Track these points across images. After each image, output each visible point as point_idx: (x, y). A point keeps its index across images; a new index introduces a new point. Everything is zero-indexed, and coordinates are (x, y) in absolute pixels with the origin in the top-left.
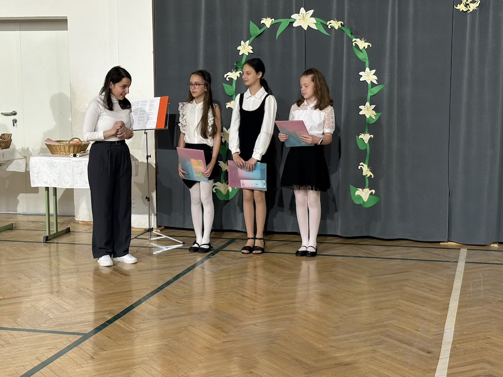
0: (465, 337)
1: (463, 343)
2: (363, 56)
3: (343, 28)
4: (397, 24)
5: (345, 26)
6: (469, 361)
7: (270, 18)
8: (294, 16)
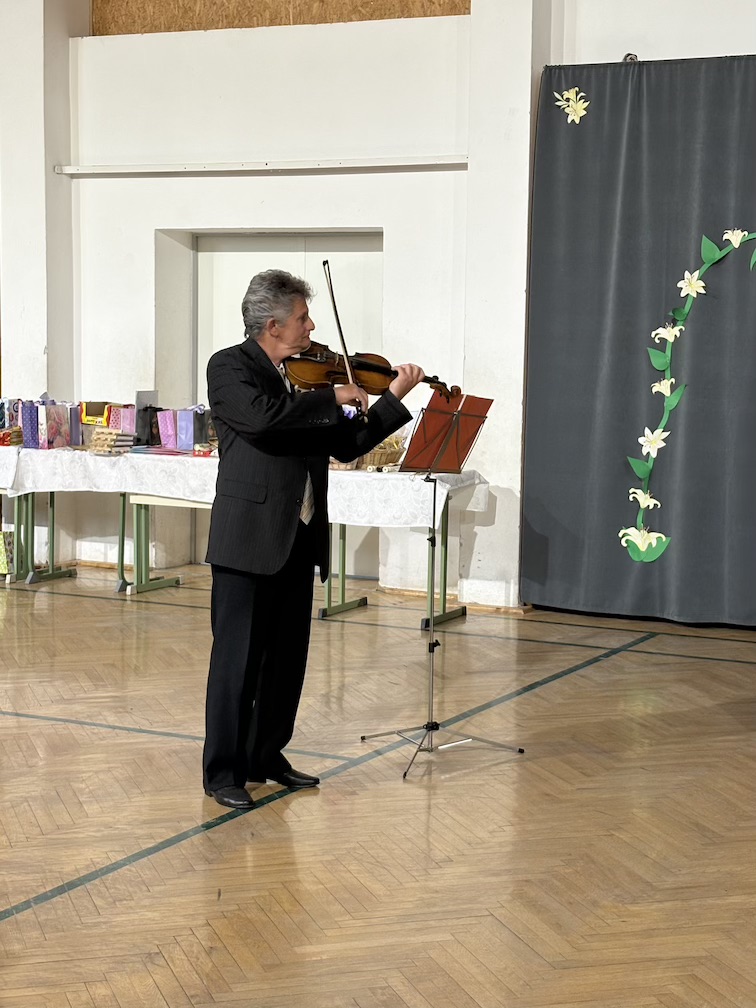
7: (740, 231)
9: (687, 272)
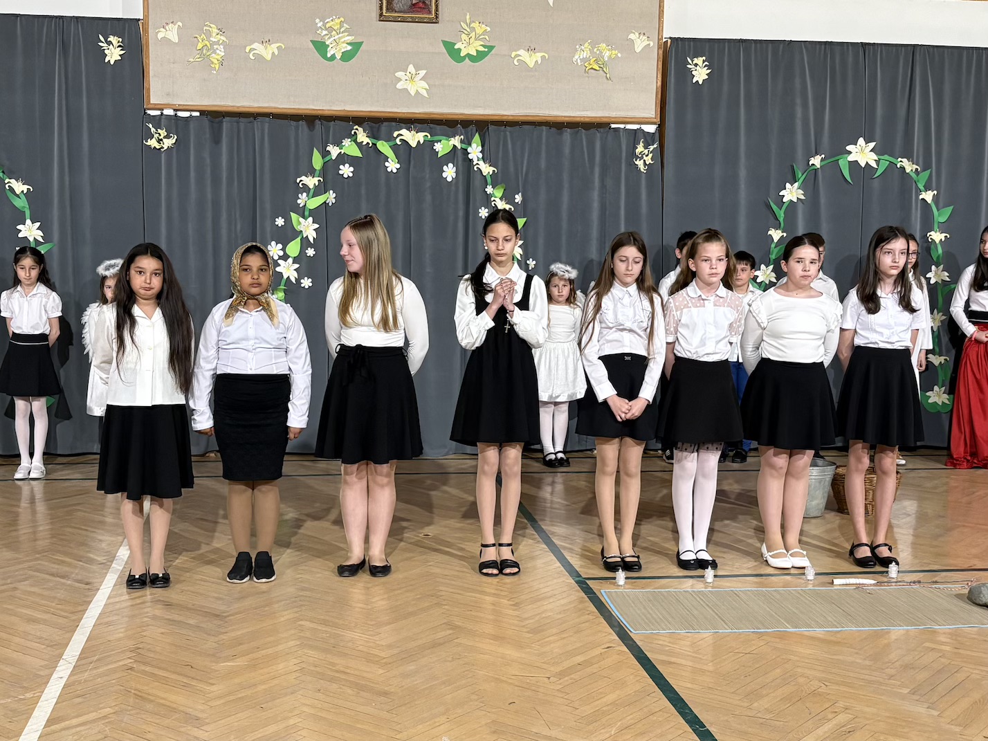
2: (21, 203)
4: (66, 163)
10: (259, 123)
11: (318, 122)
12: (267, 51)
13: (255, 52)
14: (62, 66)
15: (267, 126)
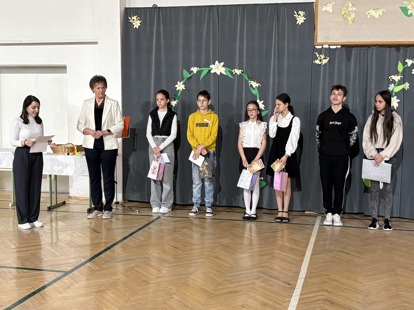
0: (313, 274)
1: (311, 278)
2: (255, 92)
3: (243, 74)
4: (276, 72)
5: (244, 73)
6: (314, 290)
7: (196, 67)
8: (211, 66)
9: (178, 82)
10: (371, 49)
11: (401, 48)
12: (376, 14)
13: (370, 14)
14: (277, 27)
15: (375, 50)
